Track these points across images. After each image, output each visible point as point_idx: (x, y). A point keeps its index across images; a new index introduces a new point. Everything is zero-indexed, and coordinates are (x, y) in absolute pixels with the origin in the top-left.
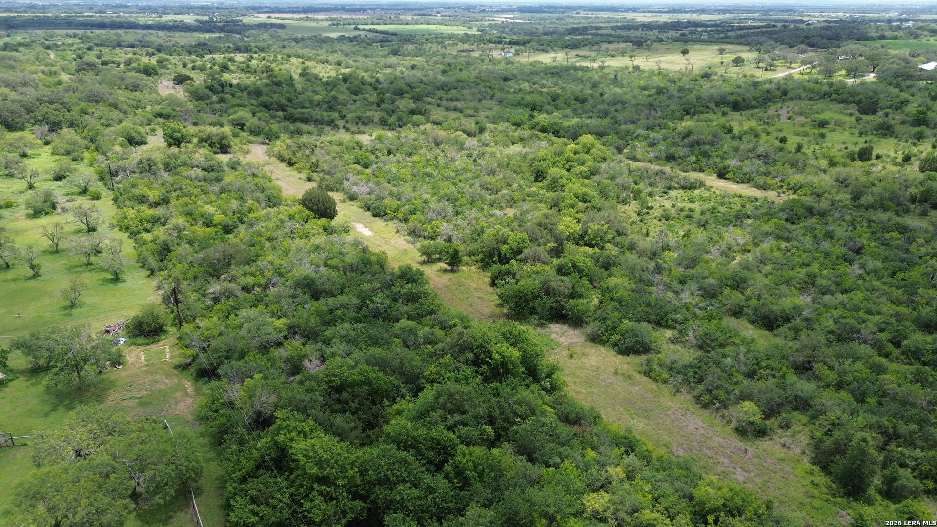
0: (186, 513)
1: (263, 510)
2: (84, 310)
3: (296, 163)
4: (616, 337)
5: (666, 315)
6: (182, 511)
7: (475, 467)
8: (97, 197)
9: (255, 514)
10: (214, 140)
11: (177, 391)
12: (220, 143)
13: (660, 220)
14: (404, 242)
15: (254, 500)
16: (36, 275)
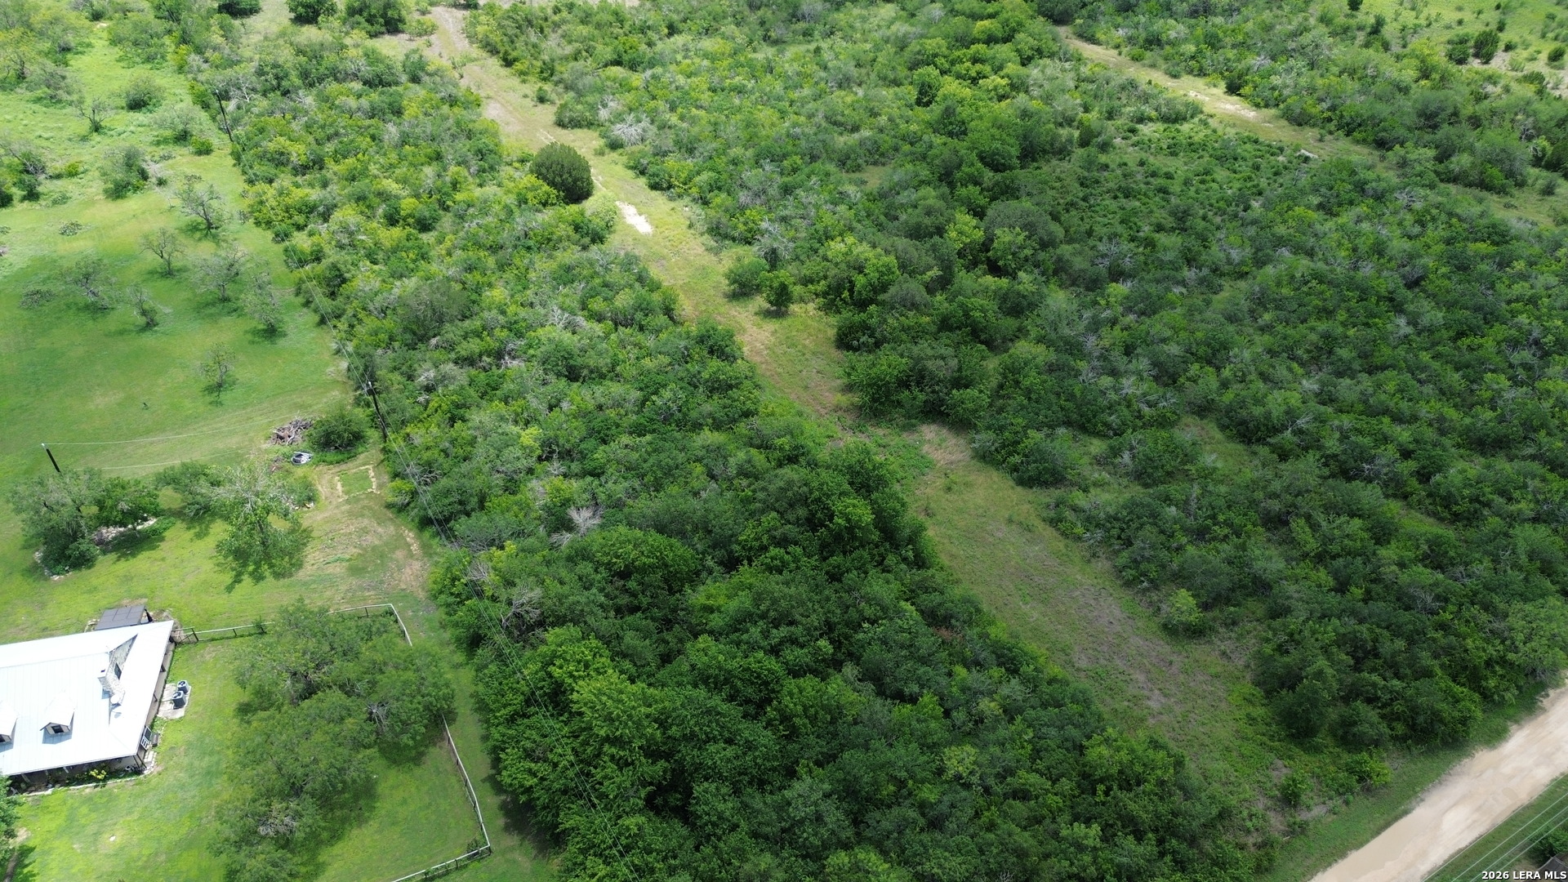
1: (542, 768)
2: (238, 392)
3: (516, 60)
4: (1016, 459)
7: (806, 709)
8: (205, 150)
9: (534, 774)
10: (374, 11)
11: (397, 548)
12: (384, 15)
14: (701, 250)
15: (529, 755)
16: (150, 325)
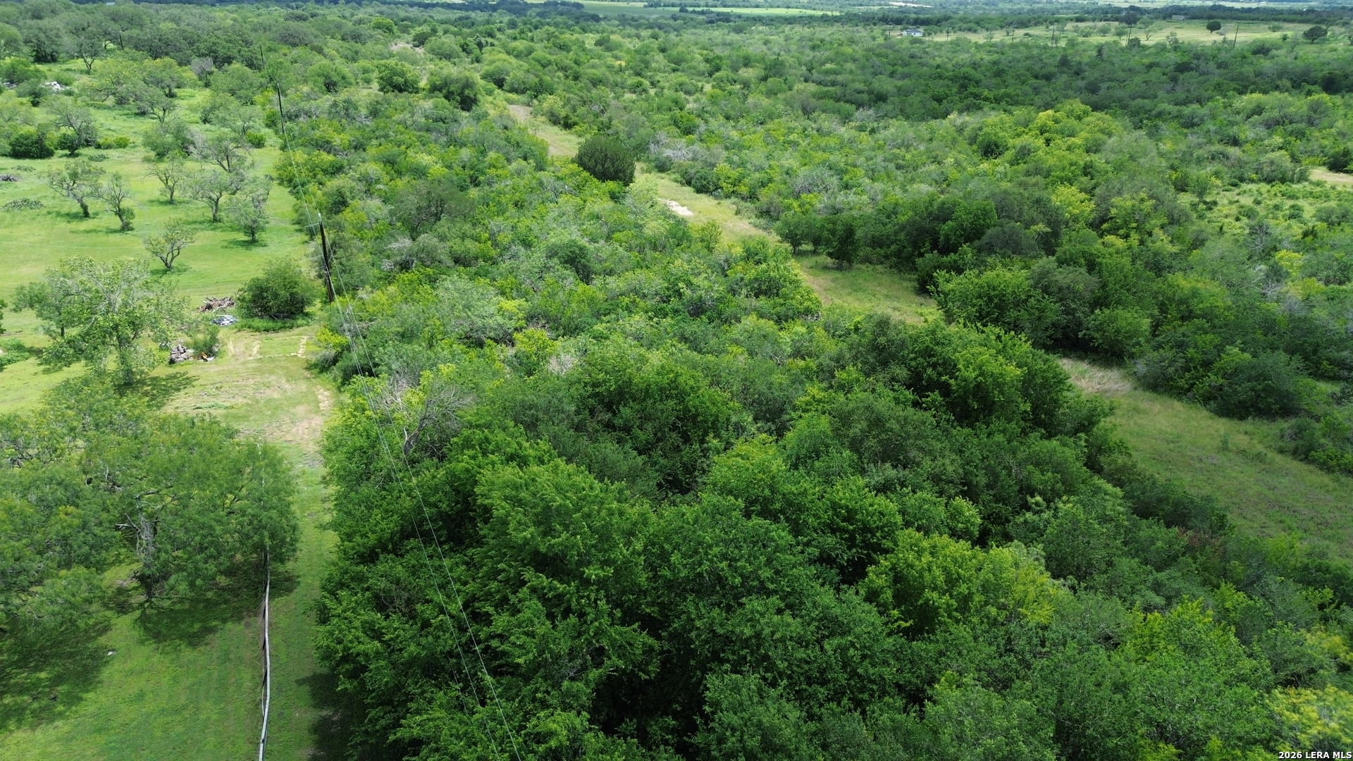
0: (248, 625)
1: (395, 626)
2: (184, 278)
3: (575, 124)
4: (1213, 379)
5: (1315, 352)
6: (240, 619)
7: (952, 581)
8: (259, 144)
9: (376, 634)
10: (452, 88)
11: (300, 403)
12: (461, 94)
13: (1238, 219)
14: (748, 227)
15: (382, 603)
16: (126, 228)
